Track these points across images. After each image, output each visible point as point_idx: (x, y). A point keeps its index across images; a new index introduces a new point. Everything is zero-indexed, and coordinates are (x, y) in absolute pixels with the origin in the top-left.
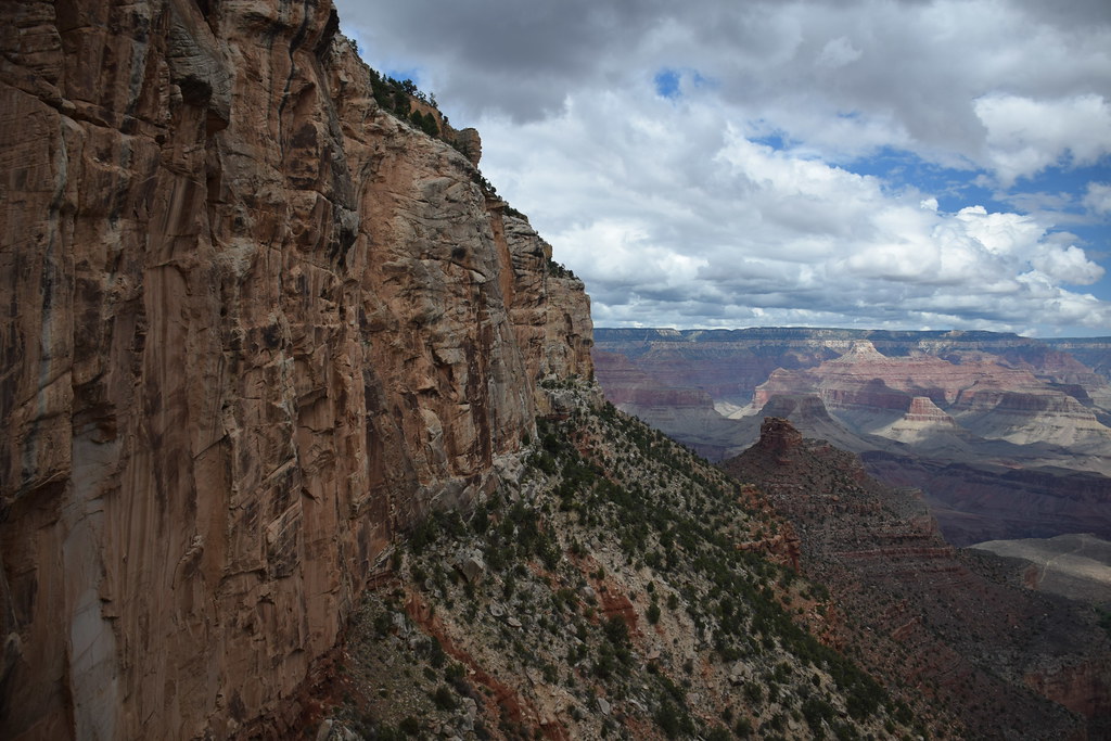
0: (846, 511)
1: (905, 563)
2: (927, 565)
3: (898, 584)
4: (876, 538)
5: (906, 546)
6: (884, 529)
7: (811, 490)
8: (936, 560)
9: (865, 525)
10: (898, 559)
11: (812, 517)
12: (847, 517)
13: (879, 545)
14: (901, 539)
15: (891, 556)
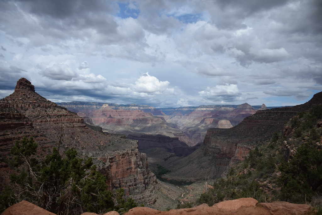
0: (39, 106)
1: (60, 124)
2: (70, 125)
3: (54, 131)
4: (49, 116)
5: (63, 118)
6: (54, 112)
7: (25, 99)
8: (74, 123)
9: (46, 111)
10: (58, 123)
11: (22, 109)
12: (39, 109)
13: (50, 118)
14: (61, 116)
15: (54, 122)
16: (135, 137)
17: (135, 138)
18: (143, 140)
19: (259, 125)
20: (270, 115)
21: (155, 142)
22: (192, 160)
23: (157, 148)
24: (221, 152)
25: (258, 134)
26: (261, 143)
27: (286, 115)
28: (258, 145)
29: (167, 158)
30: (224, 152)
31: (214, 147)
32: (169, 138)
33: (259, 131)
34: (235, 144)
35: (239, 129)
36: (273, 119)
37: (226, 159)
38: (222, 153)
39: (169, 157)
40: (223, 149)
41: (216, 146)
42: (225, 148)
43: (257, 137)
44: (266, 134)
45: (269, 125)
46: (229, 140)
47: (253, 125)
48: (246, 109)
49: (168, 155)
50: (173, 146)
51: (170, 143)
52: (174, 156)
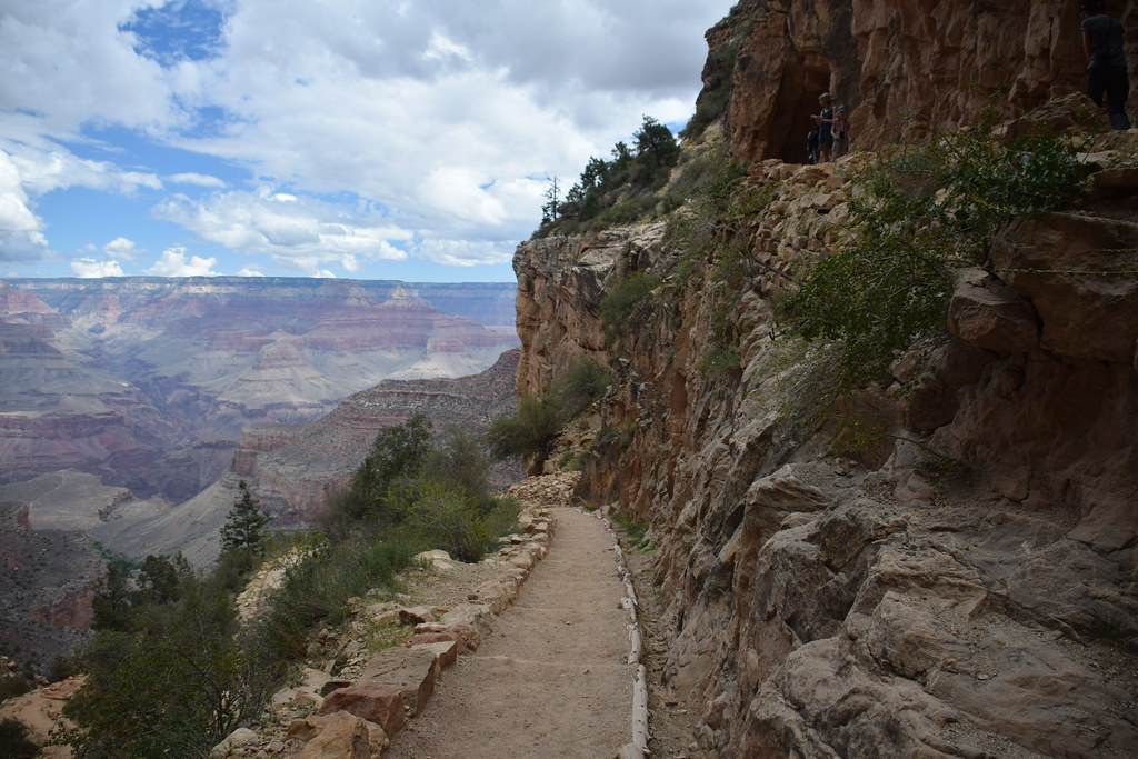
20: (405, 403)
21: (35, 438)
23: (64, 475)
24: (289, 507)
27: (442, 404)
29: (108, 507)
30: (297, 507)
31: (269, 494)
32: (86, 419)
37: (302, 522)
38: (291, 510)
40: (294, 499)
41: (274, 491)
42: (298, 498)
46: (307, 476)
47: (365, 431)
49: (105, 496)
50: (108, 448)
51: (95, 440)
52: (127, 499)
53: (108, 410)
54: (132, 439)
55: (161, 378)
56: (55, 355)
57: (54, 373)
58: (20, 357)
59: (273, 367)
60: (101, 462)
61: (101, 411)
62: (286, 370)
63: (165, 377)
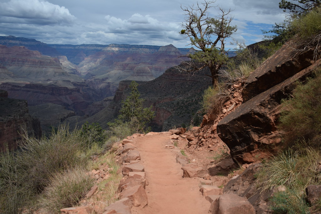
16: (16, 86)
17: (15, 88)
18: (29, 91)
19: (183, 80)
21: (45, 94)
22: (98, 121)
23: (50, 104)
25: (181, 92)
26: (182, 105)
28: (178, 107)
29: (65, 117)
32: (66, 89)
33: (182, 88)
34: (153, 104)
35: (159, 84)
36: (199, 73)
39: (67, 117)
43: (179, 96)
44: (190, 91)
45: (195, 81)
46: (146, 98)
47: (176, 80)
48: (170, 52)
49: (65, 113)
50: (72, 101)
51: (68, 97)
52: (73, 115)
53: (74, 87)
54: (82, 98)
55: (97, 79)
56: (59, 67)
57: (57, 74)
58: (46, 67)
59: (139, 75)
60: (69, 106)
61: (71, 87)
62: (145, 77)
63: (99, 79)
